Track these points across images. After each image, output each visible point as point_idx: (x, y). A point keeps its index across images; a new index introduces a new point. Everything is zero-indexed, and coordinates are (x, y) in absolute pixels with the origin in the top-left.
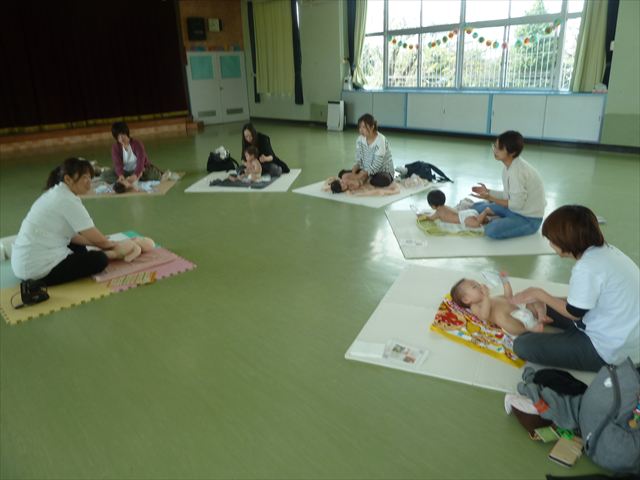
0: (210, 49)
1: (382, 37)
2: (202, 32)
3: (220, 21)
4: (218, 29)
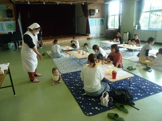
0: (95, 18)
1: (149, 13)
2: (93, 13)
3: (99, 10)
4: (98, 12)
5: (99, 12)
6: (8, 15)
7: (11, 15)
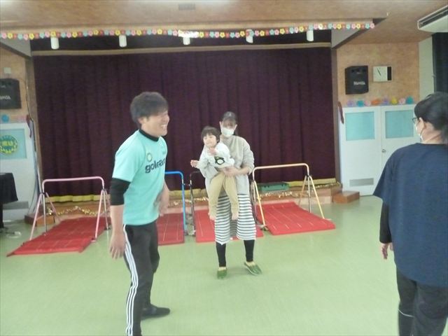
7: (9, 98)
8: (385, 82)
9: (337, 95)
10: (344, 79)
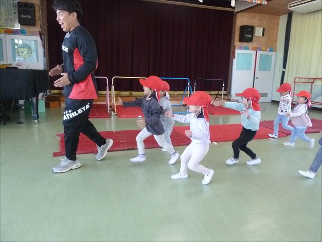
2: (250, 36)
3: (264, 29)
4: (261, 35)
5: (263, 35)
6: (22, 16)
7: (30, 17)
8: (260, 37)
9: (234, 41)
10: (239, 33)
